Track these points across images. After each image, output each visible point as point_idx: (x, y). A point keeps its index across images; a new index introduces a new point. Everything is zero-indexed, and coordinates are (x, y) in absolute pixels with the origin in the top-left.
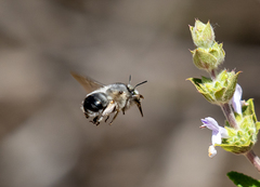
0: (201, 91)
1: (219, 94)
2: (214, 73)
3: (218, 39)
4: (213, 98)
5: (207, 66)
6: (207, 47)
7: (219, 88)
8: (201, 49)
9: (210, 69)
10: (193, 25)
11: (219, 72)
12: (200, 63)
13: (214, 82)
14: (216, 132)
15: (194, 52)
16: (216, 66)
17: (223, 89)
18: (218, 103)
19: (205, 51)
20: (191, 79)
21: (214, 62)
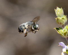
0: (59, 33)
1: (65, 34)
2: (63, 26)
3: (65, 14)
4: (63, 35)
5: (61, 23)
6: (61, 17)
7: (65, 32)
8: (59, 18)
9: (62, 25)
10: (56, 9)
11: (65, 26)
12: (58, 23)
13: (63, 30)
14: (64, 47)
15: (56, 19)
16: (64, 24)
17: (67, 32)
18: (65, 37)
19: (60, 18)
20: (55, 28)
21: (64, 22)
